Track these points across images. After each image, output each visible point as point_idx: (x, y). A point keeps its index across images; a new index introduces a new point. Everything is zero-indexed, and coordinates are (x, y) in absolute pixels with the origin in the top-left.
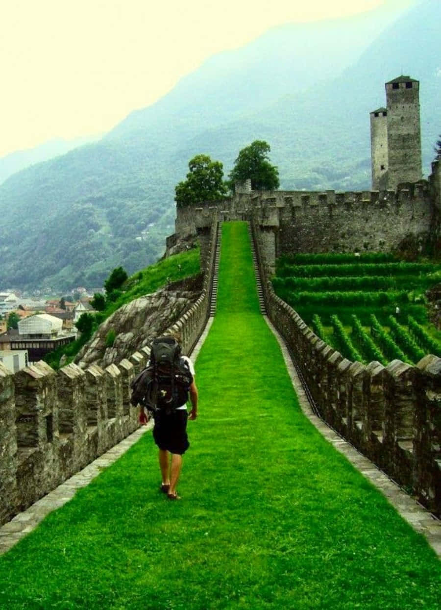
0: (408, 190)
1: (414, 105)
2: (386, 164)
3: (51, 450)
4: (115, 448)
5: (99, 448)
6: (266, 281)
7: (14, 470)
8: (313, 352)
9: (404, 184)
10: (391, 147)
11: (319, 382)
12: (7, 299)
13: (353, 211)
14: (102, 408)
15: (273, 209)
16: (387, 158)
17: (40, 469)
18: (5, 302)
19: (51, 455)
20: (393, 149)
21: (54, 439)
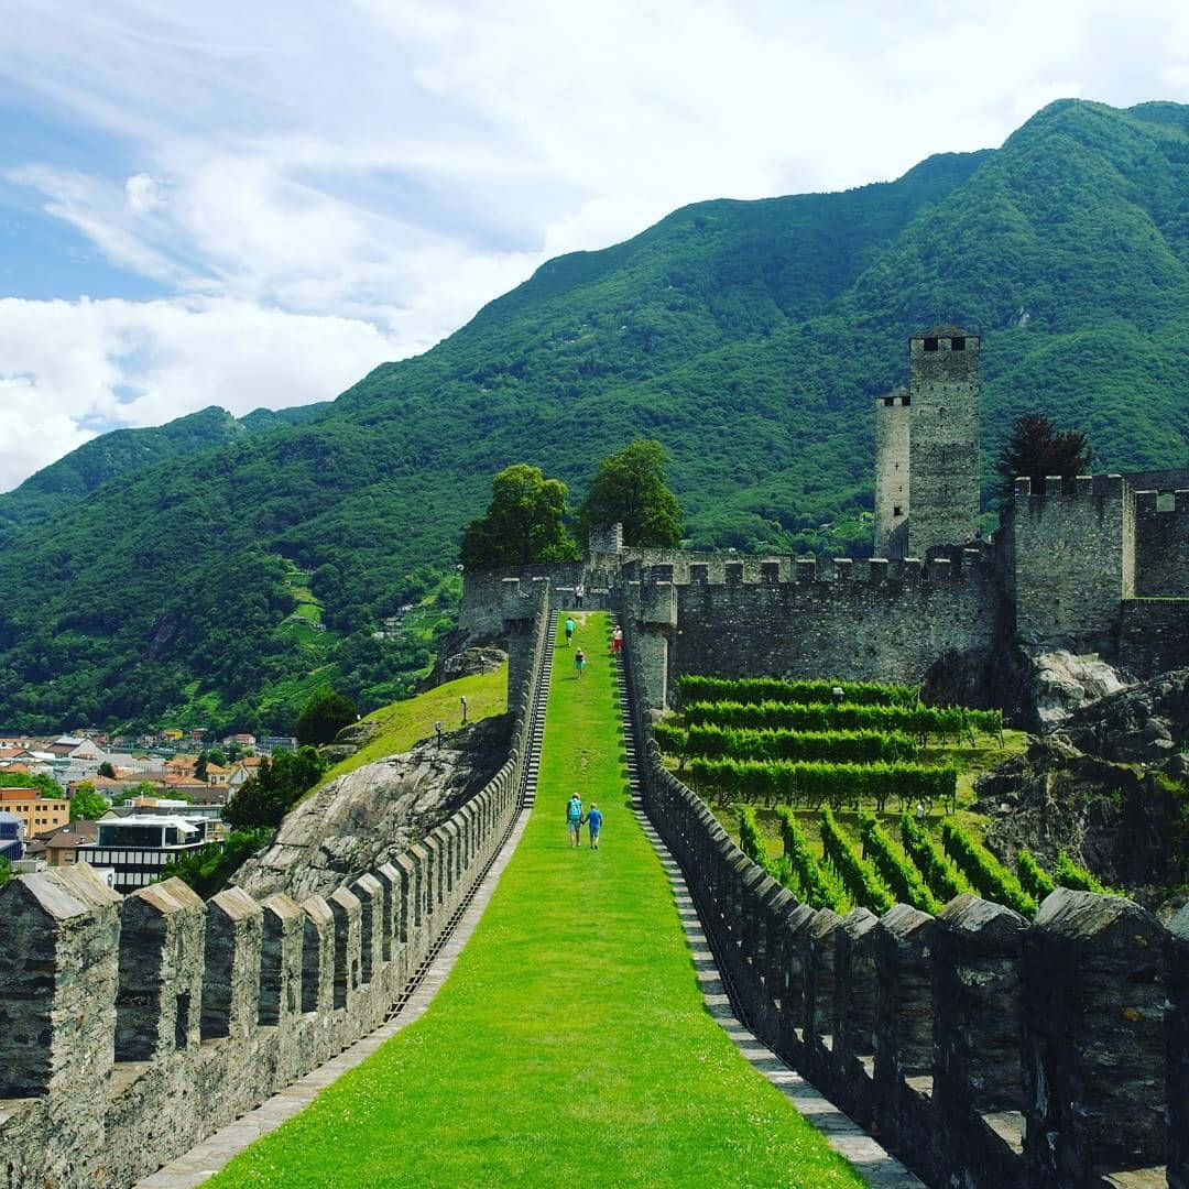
0: (948, 561)
1: (968, 384)
2: (905, 505)
3: (182, 1070)
4: (314, 1075)
5: (279, 1075)
6: (645, 738)
7: (102, 1108)
8: (739, 890)
9: (940, 547)
10: (916, 471)
11: (749, 954)
12: (75, 752)
13: (832, 599)
14: (289, 989)
15: (666, 588)
16: (906, 493)
17: (156, 1109)
18: (70, 759)
19: (179, 1082)
20: (920, 474)
21: (189, 1046)
